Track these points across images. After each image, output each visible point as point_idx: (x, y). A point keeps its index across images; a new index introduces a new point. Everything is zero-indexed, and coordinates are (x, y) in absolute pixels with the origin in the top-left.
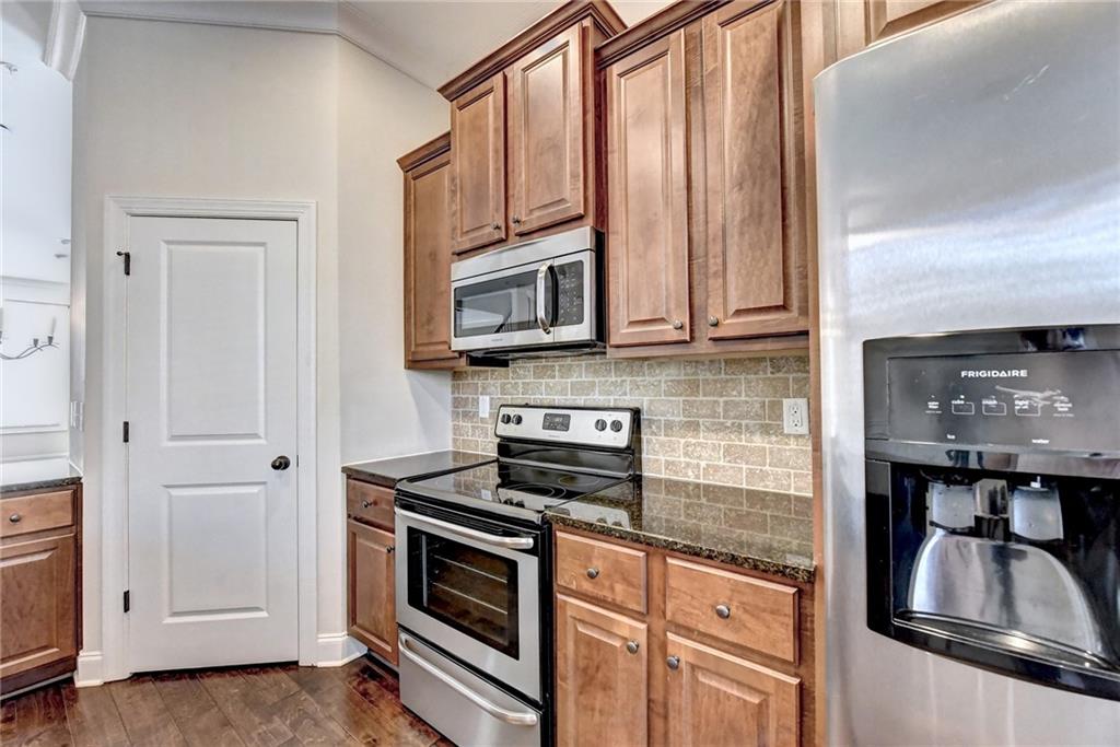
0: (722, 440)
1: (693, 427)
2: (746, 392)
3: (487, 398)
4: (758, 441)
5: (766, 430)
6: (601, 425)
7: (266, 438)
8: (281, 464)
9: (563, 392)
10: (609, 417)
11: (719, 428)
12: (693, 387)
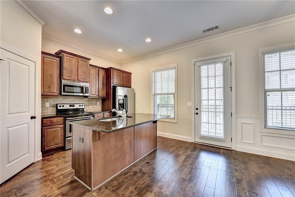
0: (92, 106)
1: (89, 105)
2: (94, 102)
3: (48, 103)
4: (95, 106)
5: (96, 105)
6: (80, 106)
7: (29, 112)
8: (32, 118)
9: (69, 101)
10: (81, 105)
11: (92, 105)
12: (89, 101)
